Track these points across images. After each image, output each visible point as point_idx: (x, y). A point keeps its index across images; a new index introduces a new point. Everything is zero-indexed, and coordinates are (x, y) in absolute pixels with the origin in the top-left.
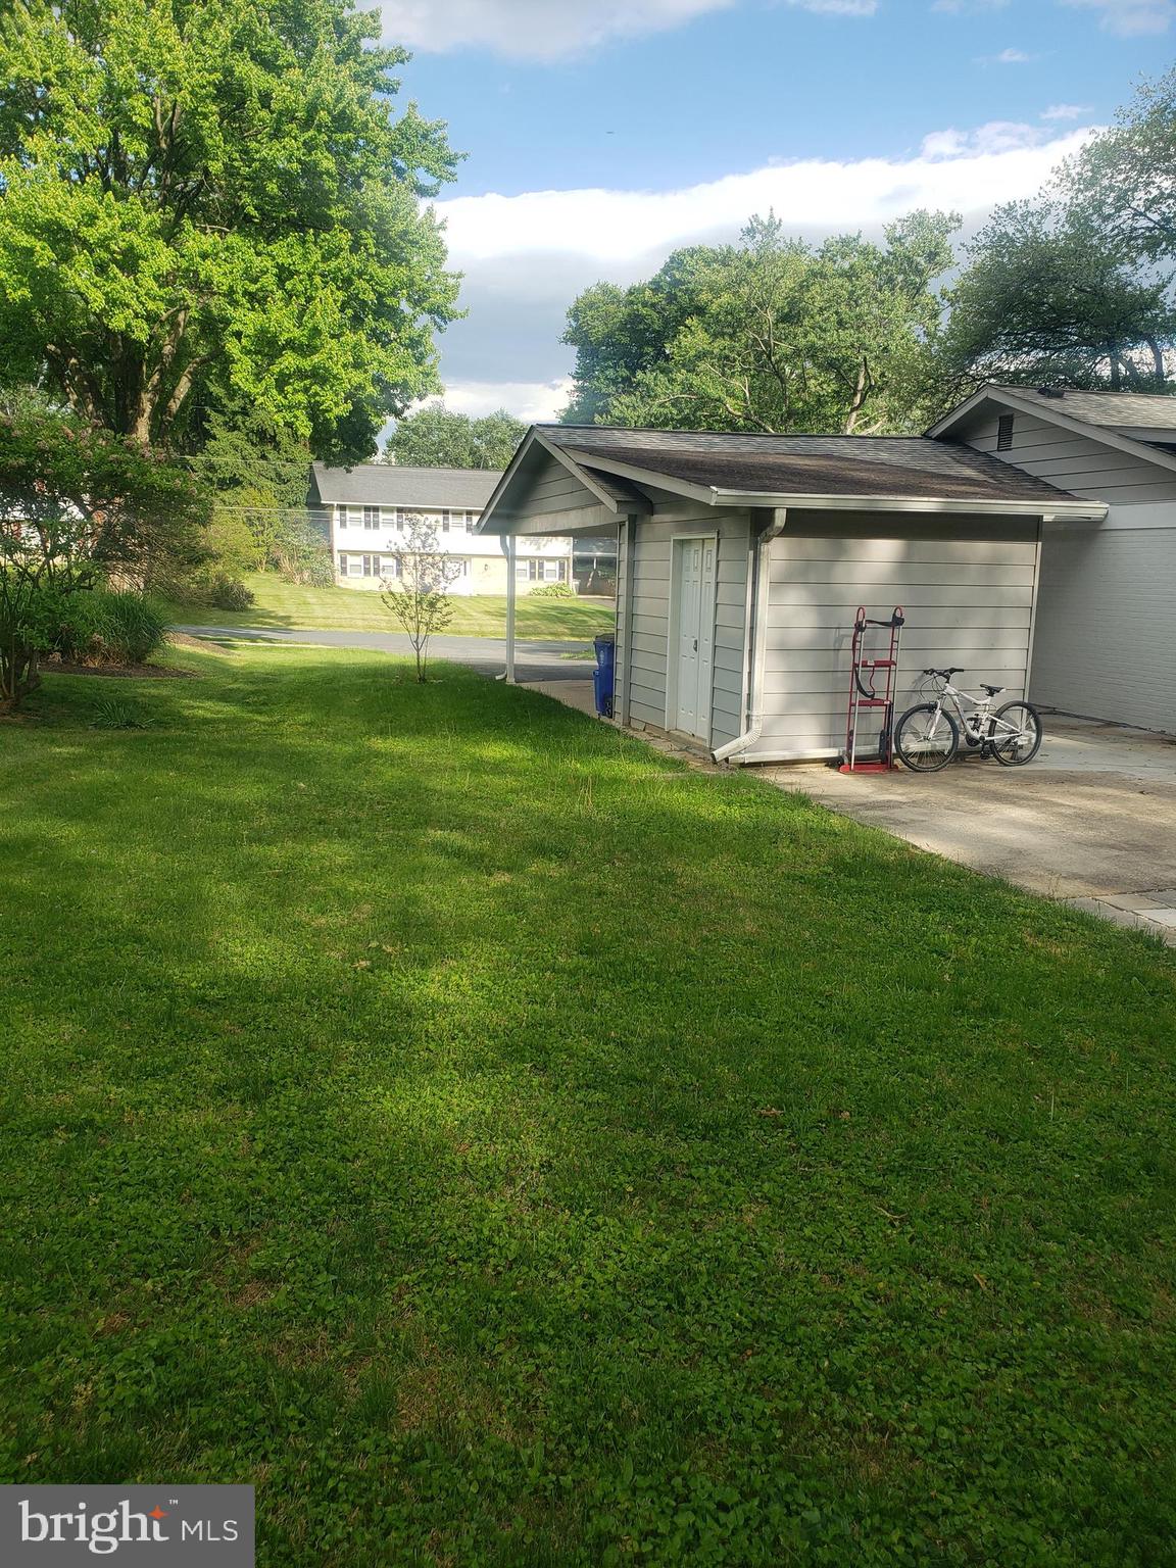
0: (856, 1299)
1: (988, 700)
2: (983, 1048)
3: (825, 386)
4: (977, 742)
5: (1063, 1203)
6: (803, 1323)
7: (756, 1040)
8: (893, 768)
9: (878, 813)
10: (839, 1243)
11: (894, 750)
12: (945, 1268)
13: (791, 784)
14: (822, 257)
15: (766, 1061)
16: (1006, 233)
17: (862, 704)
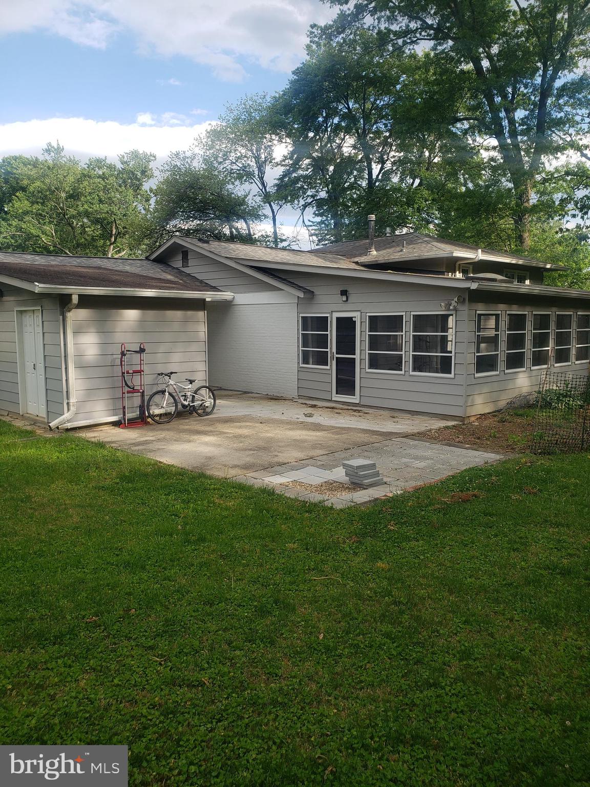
0: (144, 711)
1: (190, 386)
2: (199, 560)
3: (95, 231)
4: (187, 407)
5: (241, 630)
6: (116, 734)
7: (82, 581)
8: (147, 423)
9: (141, 447)
10: (133, 683)
11: (147, 414)
12: (188, 680)
13: (94, 437)
14: (88, 167)
15: (88, 592)
16: (176, 165)
17: (128, 392)
